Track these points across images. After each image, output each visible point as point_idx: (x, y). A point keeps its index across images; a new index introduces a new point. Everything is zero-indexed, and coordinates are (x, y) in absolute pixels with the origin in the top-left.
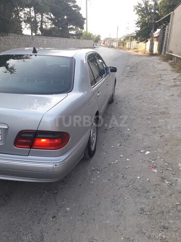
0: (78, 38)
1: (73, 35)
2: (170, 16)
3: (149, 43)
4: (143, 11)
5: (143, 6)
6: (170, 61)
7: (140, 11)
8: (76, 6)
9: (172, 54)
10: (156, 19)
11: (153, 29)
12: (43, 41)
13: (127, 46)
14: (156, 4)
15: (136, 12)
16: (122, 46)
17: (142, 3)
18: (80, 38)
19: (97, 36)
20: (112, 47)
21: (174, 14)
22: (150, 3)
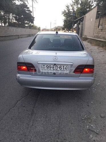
0: (30, 28)
1: (26, 27)
2: (83, 17)
4: (67, 14)
5: (67, 11)
6: (87, 41)
7: (65, 14)
8: (29, 11)
9: (87, 37)
10: (74, 19)
11: (73, 24)
12: (13, 30)
14: (74, 11)
15: (63, 15)
17: (66, 10)
18: (31, 29)
19: (38, 27)
21: (86, 16)
22: (70, 10)
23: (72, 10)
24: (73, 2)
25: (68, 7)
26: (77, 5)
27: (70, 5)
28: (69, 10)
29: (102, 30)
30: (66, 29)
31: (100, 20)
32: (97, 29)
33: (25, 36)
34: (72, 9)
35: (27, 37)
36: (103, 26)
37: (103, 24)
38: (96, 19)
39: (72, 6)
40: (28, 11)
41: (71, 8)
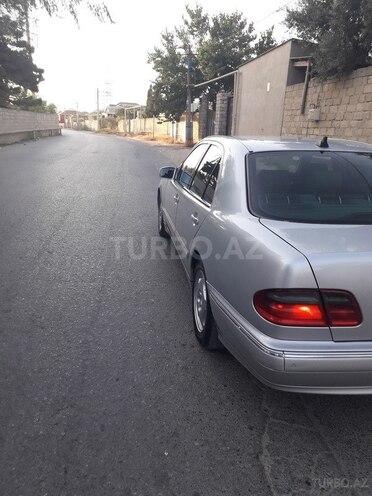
2: (232, 77)
3: (183, 125)
4: (167, 63)
5: (166, 54)
7: (161, 62)
8: (24, 44)
11: (189, 97)
13: (121, 127)
14: (190, 53)
15: (153, 64)
16: (109, 128)
17: (163, 48)
20: (86, 129)
21: (240, 74)
22: (178, 51)
23: (182, 51)
24: (186, 23)
25: (168, 39)
26: (201, 33)
27: (176, 34)
28: (171, 50)
29: (317, 121)
30: (162, 115)
31: (307, 87)
32: (297, 119)
33: (17, 138)
34: (185, 47)
35: (23, 141)
36: (324, 109)
37: (322, 104)
38: (288, 85)
39: (181, 35)
40: (19, 44)
41: (178, 42)
